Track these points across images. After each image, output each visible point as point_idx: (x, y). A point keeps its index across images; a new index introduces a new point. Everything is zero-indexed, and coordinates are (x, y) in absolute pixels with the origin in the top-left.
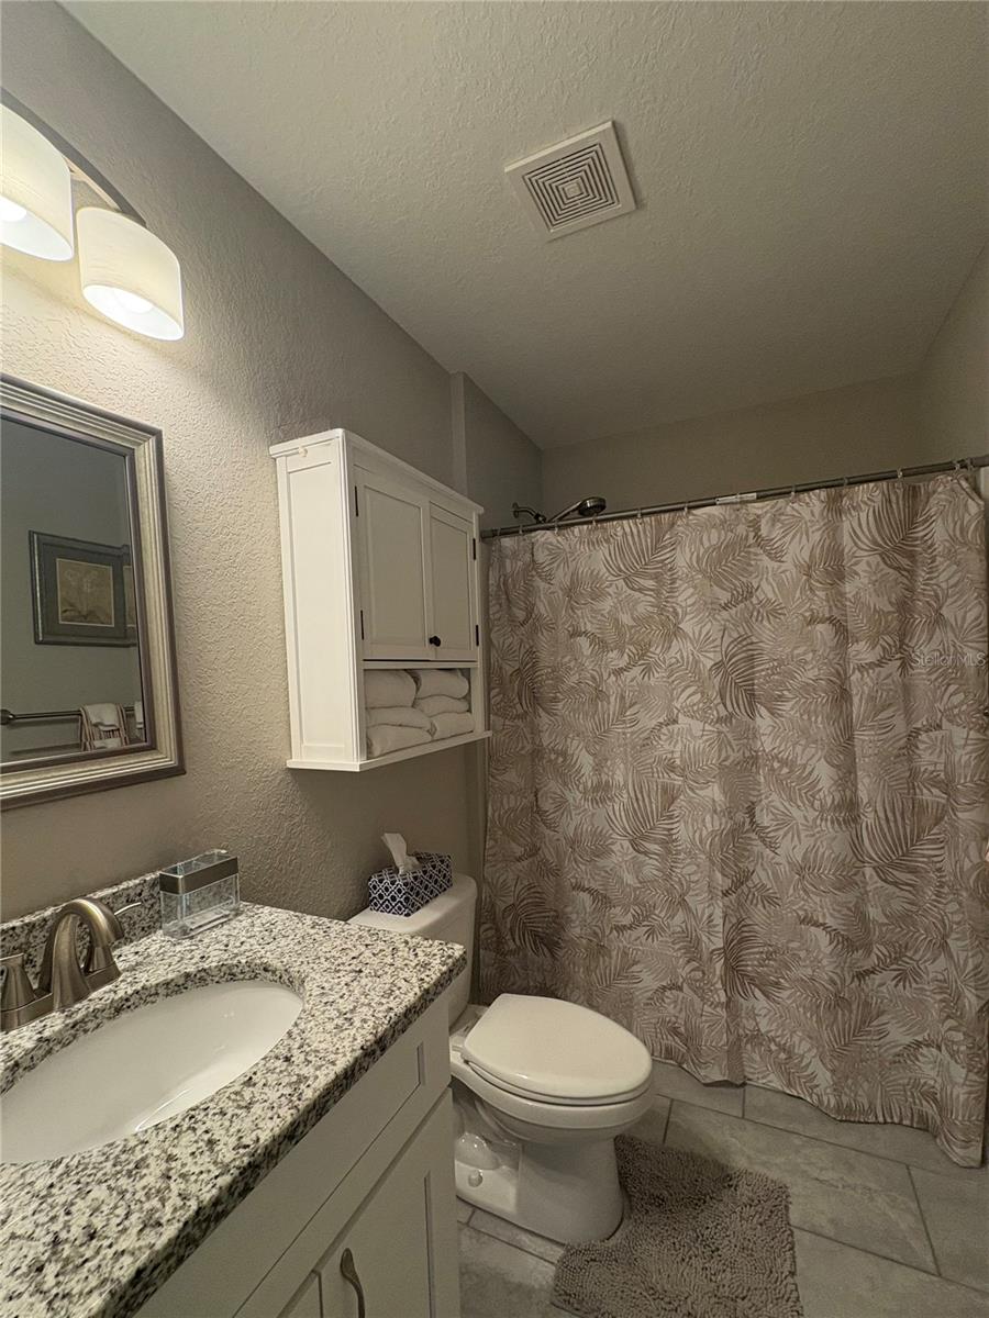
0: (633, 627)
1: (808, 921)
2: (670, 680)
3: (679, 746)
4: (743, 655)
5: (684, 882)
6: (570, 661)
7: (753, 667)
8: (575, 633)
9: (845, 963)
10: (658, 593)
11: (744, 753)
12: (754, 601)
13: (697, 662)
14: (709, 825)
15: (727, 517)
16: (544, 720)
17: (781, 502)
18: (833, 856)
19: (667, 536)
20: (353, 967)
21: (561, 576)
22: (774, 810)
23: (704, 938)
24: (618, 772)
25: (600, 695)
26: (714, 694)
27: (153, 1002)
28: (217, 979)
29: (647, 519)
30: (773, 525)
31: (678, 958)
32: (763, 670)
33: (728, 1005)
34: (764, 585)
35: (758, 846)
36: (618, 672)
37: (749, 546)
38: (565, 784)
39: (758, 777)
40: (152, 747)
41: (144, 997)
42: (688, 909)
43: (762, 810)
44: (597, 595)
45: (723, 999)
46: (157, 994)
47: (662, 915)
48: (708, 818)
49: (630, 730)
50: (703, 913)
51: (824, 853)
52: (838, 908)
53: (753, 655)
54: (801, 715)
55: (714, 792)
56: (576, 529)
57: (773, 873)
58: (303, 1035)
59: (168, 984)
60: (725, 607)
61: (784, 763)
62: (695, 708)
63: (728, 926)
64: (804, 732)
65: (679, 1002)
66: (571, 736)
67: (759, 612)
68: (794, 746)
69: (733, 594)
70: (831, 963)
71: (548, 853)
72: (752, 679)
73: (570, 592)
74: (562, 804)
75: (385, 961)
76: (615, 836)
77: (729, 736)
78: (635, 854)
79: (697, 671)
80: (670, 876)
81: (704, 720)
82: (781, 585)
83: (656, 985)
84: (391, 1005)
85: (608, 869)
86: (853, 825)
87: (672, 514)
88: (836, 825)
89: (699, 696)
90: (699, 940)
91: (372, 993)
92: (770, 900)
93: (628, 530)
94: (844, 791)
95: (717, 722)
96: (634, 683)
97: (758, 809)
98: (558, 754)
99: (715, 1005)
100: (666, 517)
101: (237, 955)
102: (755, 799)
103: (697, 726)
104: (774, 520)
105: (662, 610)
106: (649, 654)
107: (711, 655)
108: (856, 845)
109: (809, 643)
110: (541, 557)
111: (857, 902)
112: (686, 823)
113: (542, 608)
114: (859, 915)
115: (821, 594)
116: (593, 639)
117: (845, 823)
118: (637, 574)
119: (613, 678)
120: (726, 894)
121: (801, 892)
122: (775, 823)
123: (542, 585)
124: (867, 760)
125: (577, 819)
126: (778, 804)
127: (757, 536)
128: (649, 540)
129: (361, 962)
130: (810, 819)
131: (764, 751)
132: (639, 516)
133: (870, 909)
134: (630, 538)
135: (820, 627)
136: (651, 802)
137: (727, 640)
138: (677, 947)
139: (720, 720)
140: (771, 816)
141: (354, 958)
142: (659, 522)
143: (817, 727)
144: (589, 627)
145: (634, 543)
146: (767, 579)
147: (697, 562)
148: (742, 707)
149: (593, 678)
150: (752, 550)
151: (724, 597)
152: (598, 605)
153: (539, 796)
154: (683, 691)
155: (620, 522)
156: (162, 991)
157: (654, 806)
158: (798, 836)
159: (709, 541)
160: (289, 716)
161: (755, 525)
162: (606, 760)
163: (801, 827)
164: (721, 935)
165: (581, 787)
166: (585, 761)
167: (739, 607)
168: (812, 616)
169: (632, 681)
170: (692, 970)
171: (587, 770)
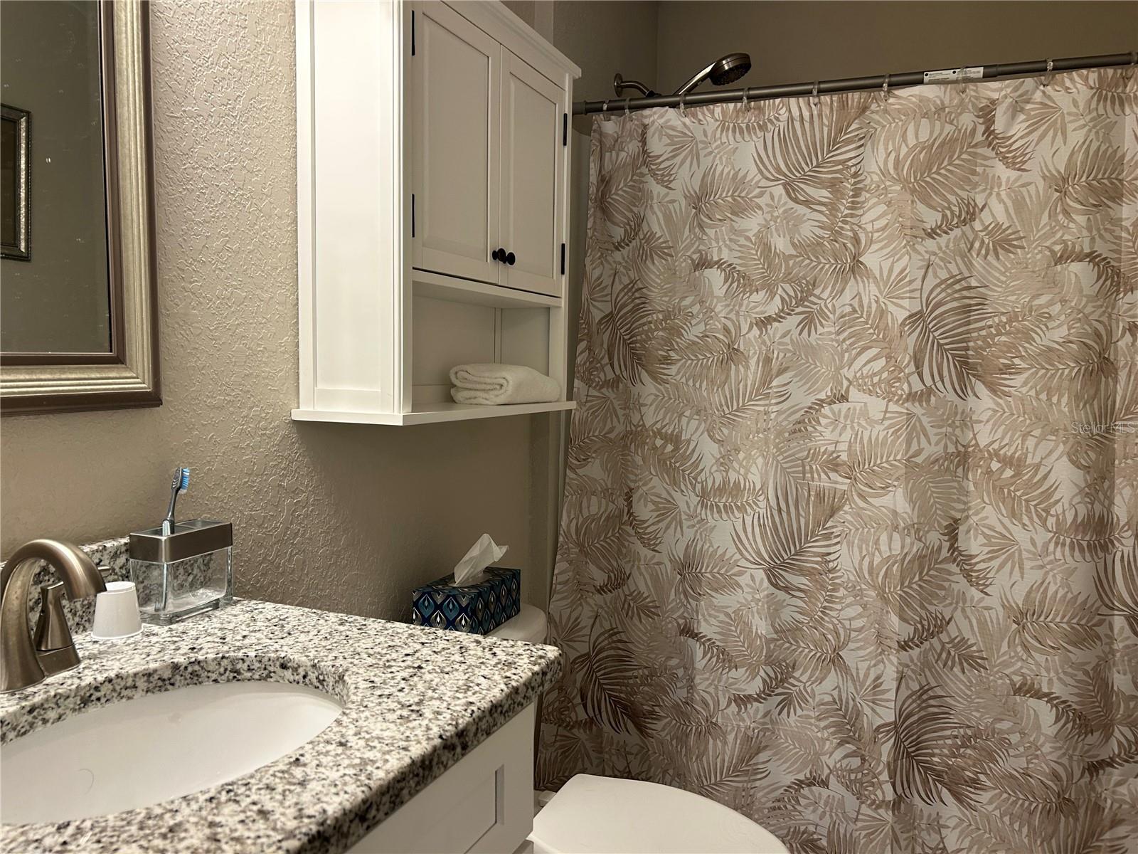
0: (791, 256)
1: (1027, 689)
2: (841, 337)
3: (847, 435)
4: (955, 304)
5: (842, 632)
6: (692, 305)
7: (969, 323)
8: (703, 263)
9: (1074, 750)
10: (832, 207)
11: (946, 447)
12: (977, 225)
13: (882, 313)
14: (884, 548)
15: (947, 102)
16: (648, 389)
17: (1029, 82)
18: (1070, 596)
19: (854, 126)
20: (408, 663)
21: (686, 178)
22: (986, 531)
23: (867, 710)
24: (753, 469)
25: (733, 355)
26: (906, 359)
27: (129, 698)
28: (214, 676)
29: (826, 99)
30: (1013, 117)
31: (824, 740)
32: (982, 329)
33: (896, 805)
34: (993, 202)
35: (960, 584)
36: (764, 323)
37: (975, 146)
38: (675, 483)
39: (965, 483)
40: (119, 359)
41: (118, 688)
42: (845, 669)
43: (968, 531)
44: (740, 209)
45: (890, 796)
46: (135, 687)
47: (804, 678)
48: (884, 538)
49: (775, 408)
50: (866, 675)
51: (1056, 592)
52: (1070, 670)
53: (970, 305)
54: (1037, 394)
55: (897, 500)
56: (718, 109)
57: (979, 621)
58: (357, 724)
59: (149, 675)
60: (932, 234)
61: (1007, 462)
62: (876, 380)
63: (904, 692)
64: (1040, 418)
65: (822, 804)
66: (687, 413)
67: (983, 242)
68: (1025, 436)
69: (944, 216)
70: (1056, 749)
71: (641, 583)
72: (966, 341)
73: (699, 201)
74: (667, 510)
75: (452, 658)
76: (743, 563)
77: (925, 420)
78: (773, 590)
79: (882, 326)
80: (820, 622)
81: (889, 396)
82: (1019, 205)
83: (789, 779)
84: (471, 700)
85: (730, 611)
86: (1101, 554)
87: (864, 94)
88: (1077, 553)
89: (883, 361)
90: (858, 714)
91: (442, 688)
92: (970, 660)
93: (796, 113)
94: (1092, 504)
95: (907, 400)
96: (787, 340)
97: (962, 529)
98: (668, 438)
99: (876, 805)
100: (854, 98)
101: (240, 648)
102: (958, 516)
103: (876, 406)
104: (1016, 108)
105: (836, 234)
106: (812, 299)
107: (906, 303)
108: (1103, 583)
109: (1057, 290)
110: (657, 146)
111: (1098, 665)
112: (850, 544)
113: (656, 224)
114: (1098, 682)
115: (1081, 219)
116: (730, 271)
117: (1090, 551)
118: (805, 179)
119: (755, 331)
120: (904, 646)
121: (1019, 649)
122: (987, 549)
123: (656, 189)
124: (1129, 461)
125: (689, 533)
126: (993, 521)
127: (989, 132)
128: (826, 130)
129: (418, 659)
130: (1039, 544)
131: (977, 445)
132: (815, 92)
133: (1116, 675)
134: (797, 124)
135: (1075, 267)
136: (798, 515)
137: (931, 282)
138: (822, 724)
139: (911, 397)
140: (981, 540)
141: (407, 655)
142: (843, 105)
143: (1060, 411)
144: (726, 255)
145: (804, 133)
146: (998, 194)
147: (896, 168)
148: (947, 380)
149: (727, 330)
150: (979, 151)
151: (932, 218)
152: (741, 223)
153: (635, 498)
154: (859, 354)
155: (785, 100)
156: (141, 684)
157: (803, 521)
158: (1021, 568)
159: (917, 137)
160: (297, 346)
161: (987, 114)
162: (738, 450)
163: (1025, 555)
164: (892, 705)
165: (699, 487)
166: (708, 450)
167: (953, 234)
168: (1065, 250)
169: (784, 336)
170: (844, 757)
171: (708, 462)
